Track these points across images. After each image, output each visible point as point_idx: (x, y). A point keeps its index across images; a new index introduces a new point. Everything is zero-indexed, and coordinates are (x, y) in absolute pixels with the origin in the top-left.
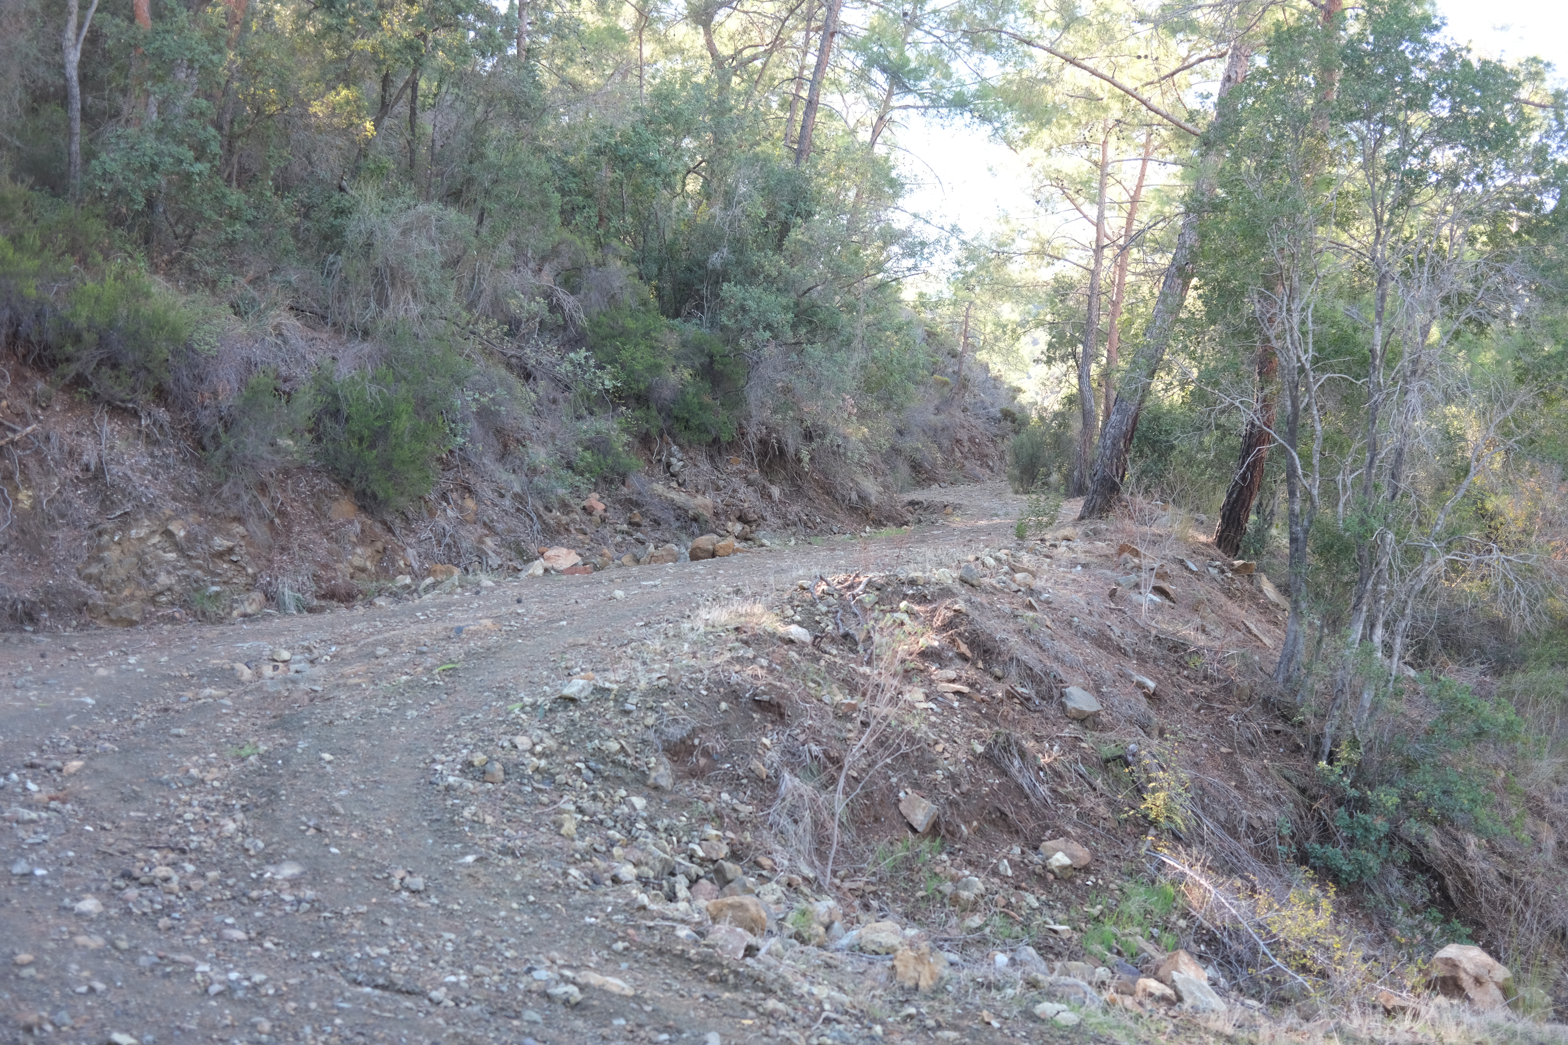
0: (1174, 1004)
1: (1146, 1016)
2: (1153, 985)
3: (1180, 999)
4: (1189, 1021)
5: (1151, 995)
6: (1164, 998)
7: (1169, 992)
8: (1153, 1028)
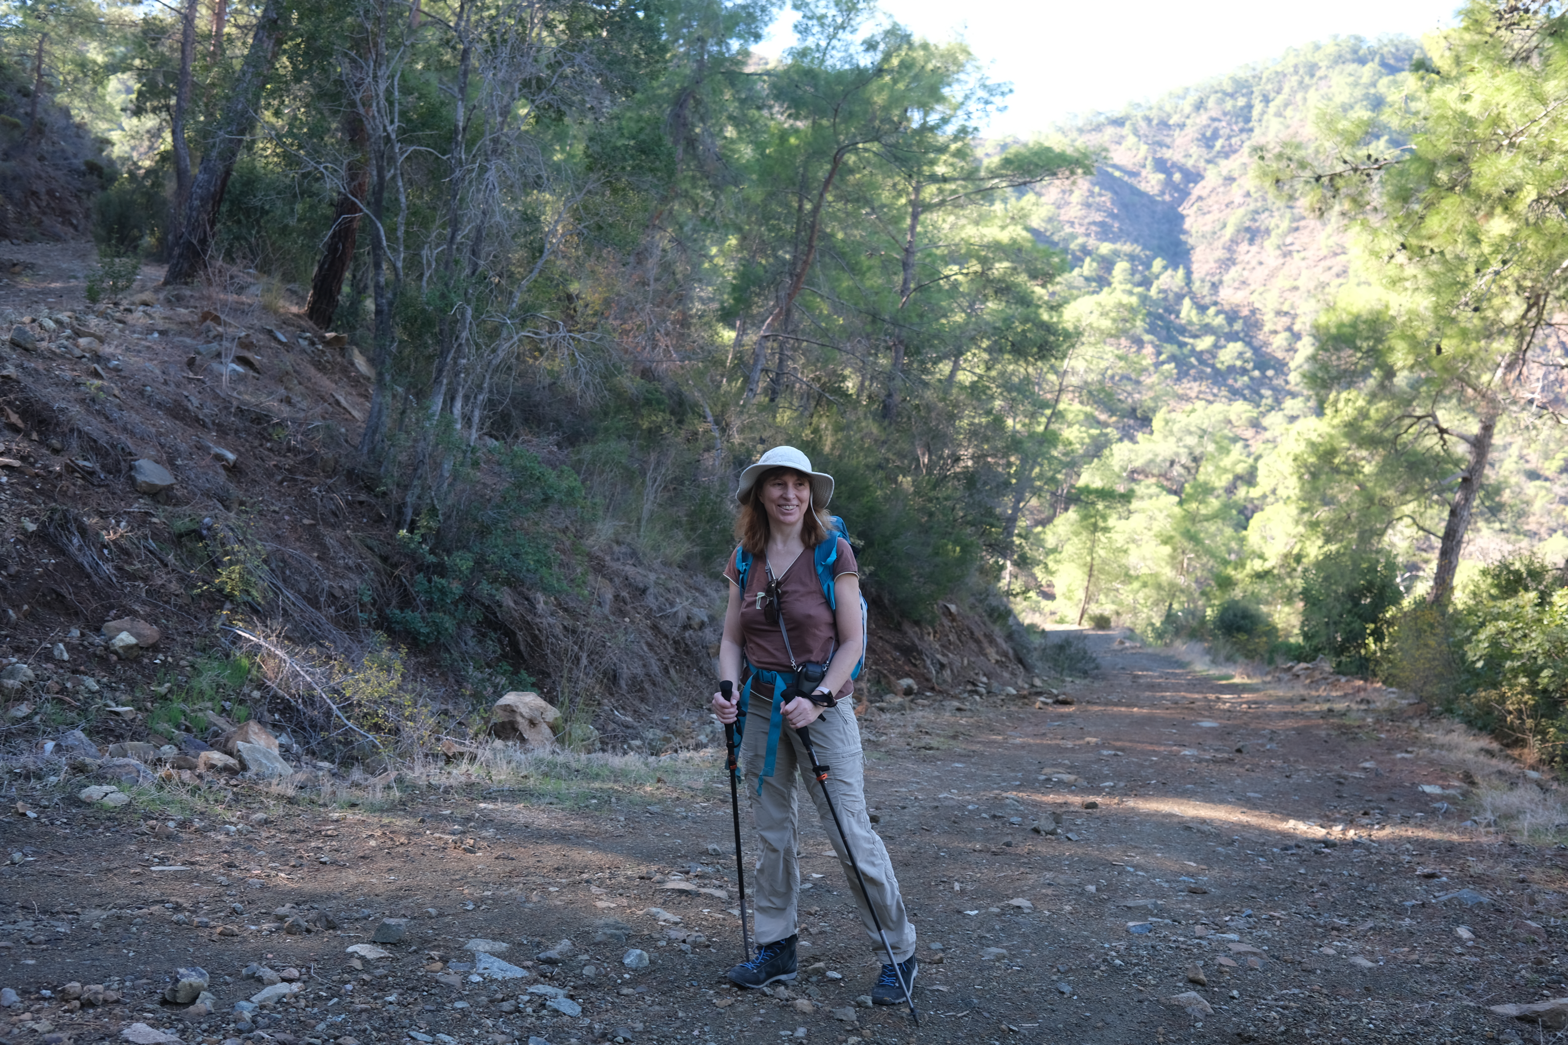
0: (237, 773)
1: (205, 787)
2: (217, 757)
3: (244, 767)
4: (251, 788)
5: (213, 766)
6: (226, 768)
7: (232, 761)
8: (211, 798)
